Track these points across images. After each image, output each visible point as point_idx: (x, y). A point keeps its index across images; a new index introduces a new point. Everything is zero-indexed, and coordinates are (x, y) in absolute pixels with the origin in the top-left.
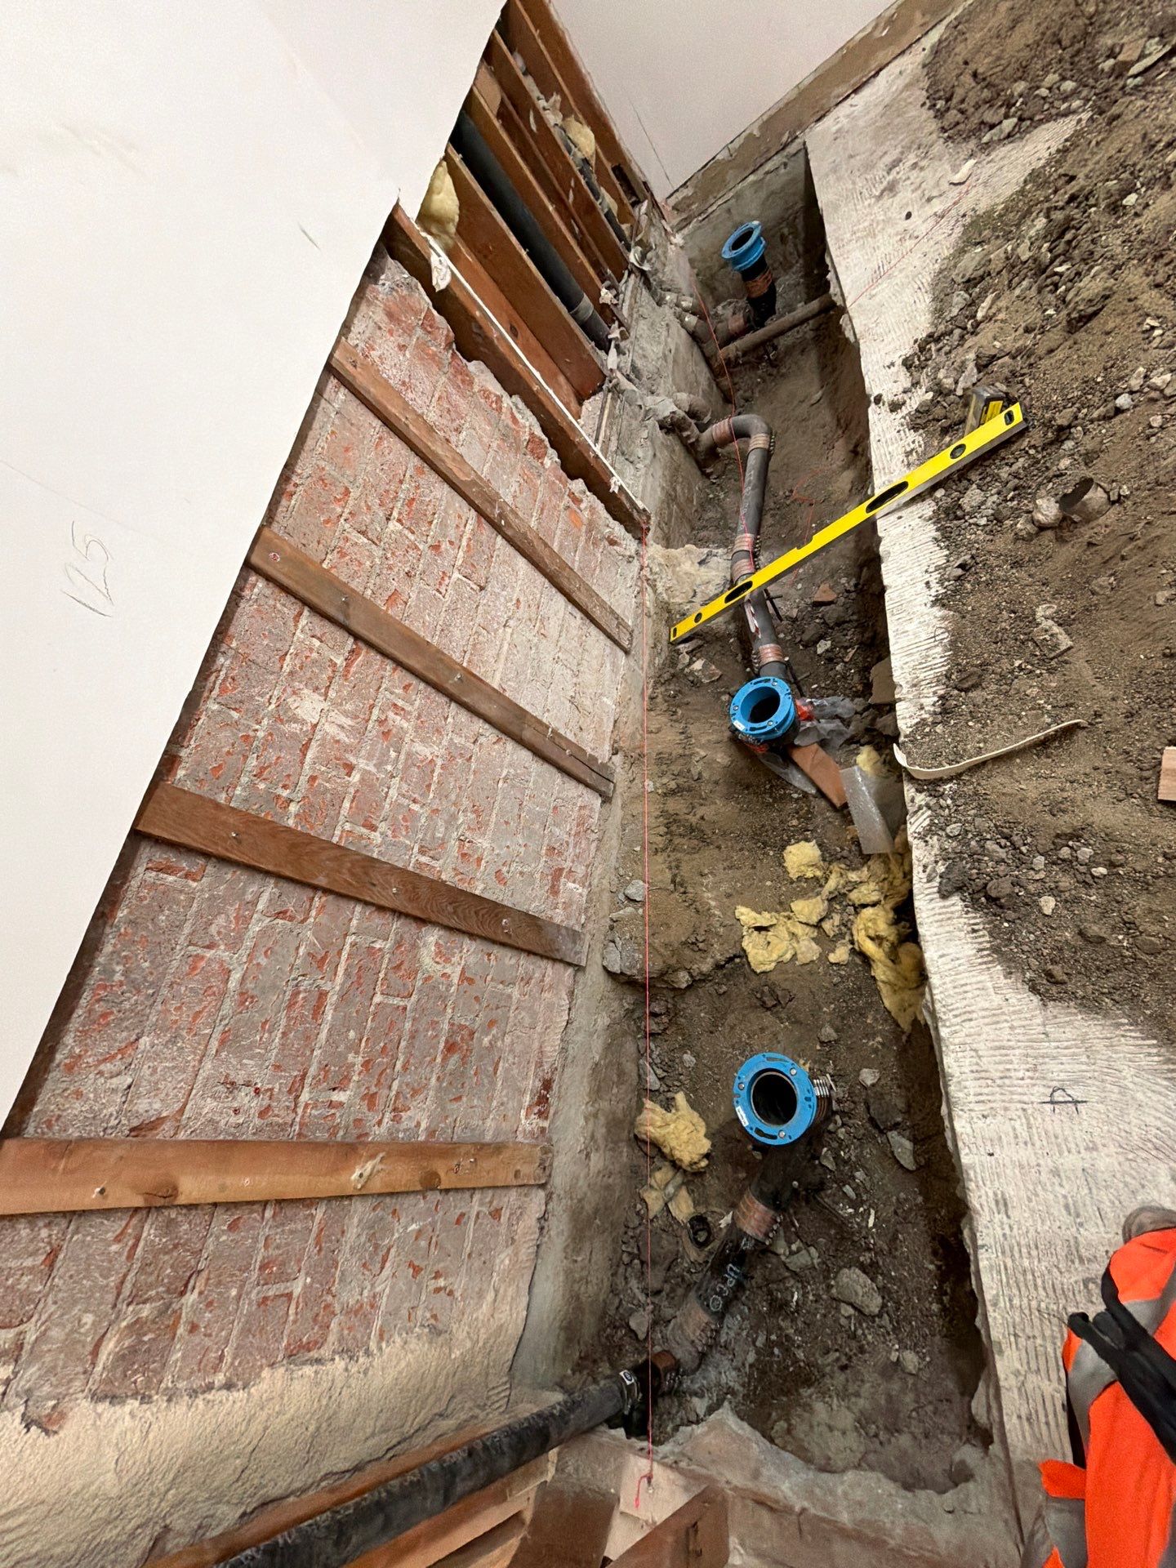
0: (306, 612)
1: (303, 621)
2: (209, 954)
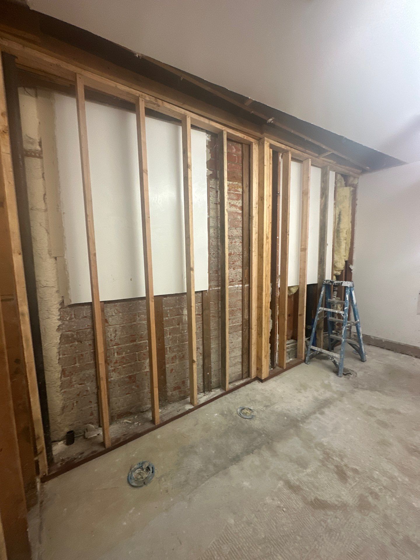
0: (201, 304)
1: (199, 304)
2: (137, 317)
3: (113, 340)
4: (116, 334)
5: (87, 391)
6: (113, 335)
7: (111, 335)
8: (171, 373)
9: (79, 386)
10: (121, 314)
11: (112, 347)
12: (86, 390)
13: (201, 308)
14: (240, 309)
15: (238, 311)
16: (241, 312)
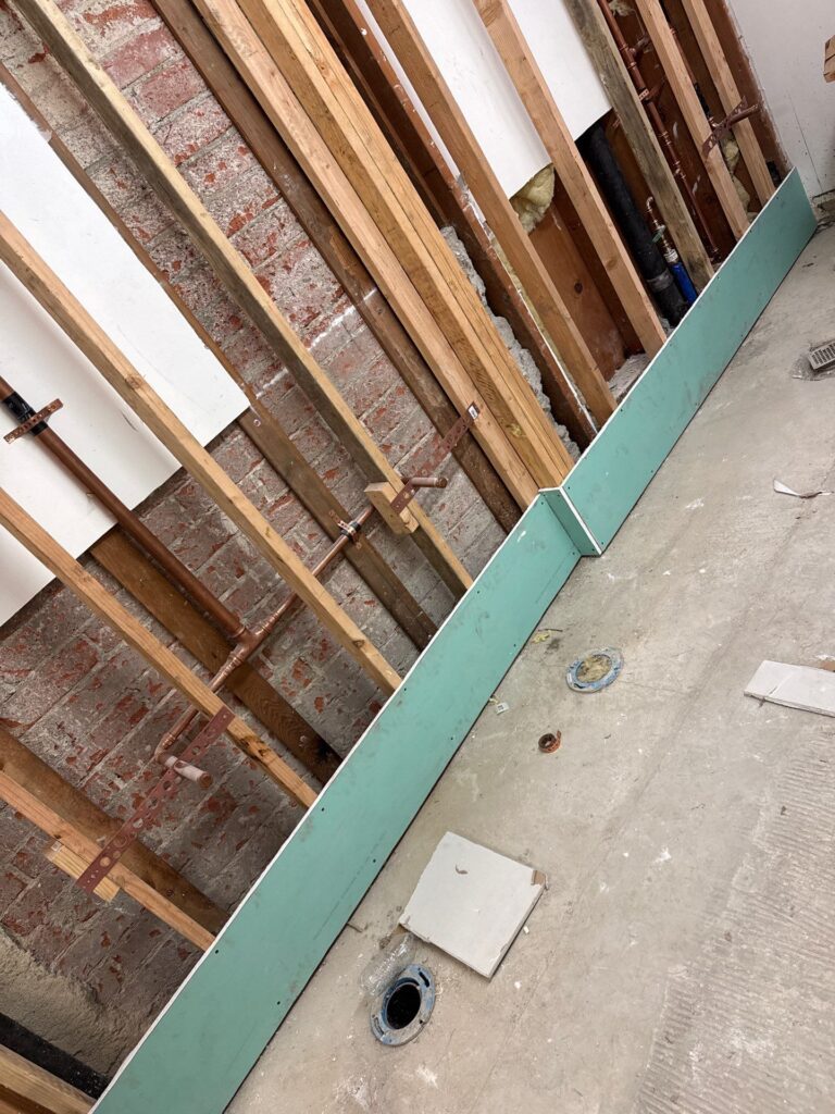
0: (263, 463)
1: (258, 467)
2: (91, 644)
3: (74, 754)
4: (71, 736)
5: (121, 917)
6: (64, 743)
7: (56, 747)
8: (320, 711)
9: (87, 925)
10: (33, 672)
11: (91, 774)
12: (118, 919)
13: (274, 477)
14: (400, 391)
15: (399, 399)
16: (408, 396)
